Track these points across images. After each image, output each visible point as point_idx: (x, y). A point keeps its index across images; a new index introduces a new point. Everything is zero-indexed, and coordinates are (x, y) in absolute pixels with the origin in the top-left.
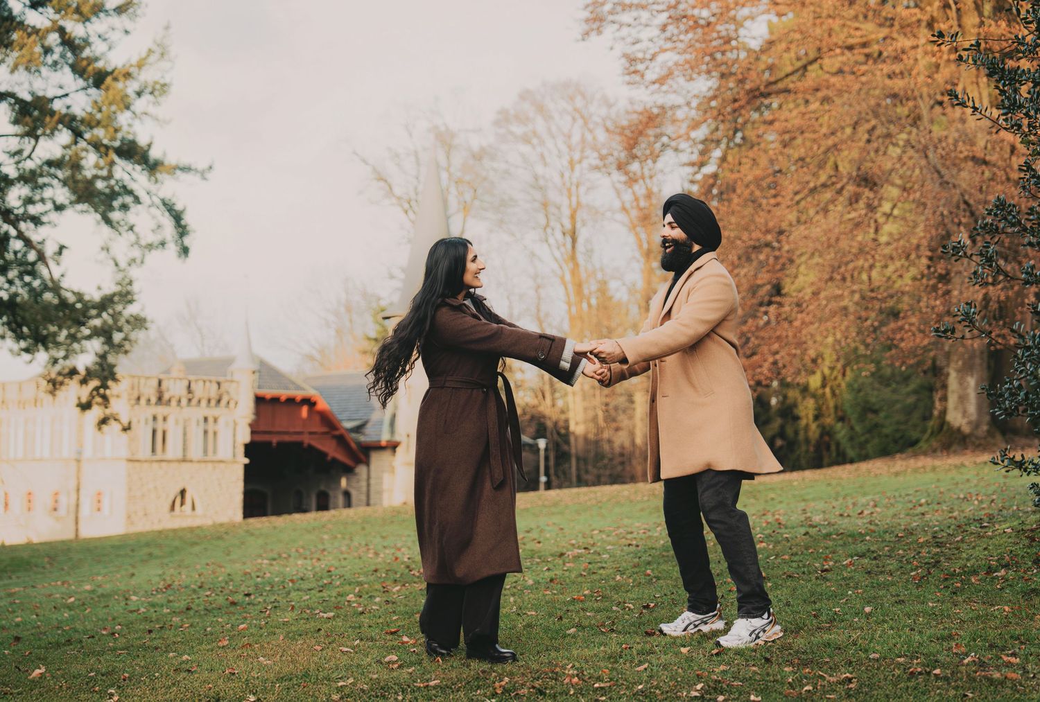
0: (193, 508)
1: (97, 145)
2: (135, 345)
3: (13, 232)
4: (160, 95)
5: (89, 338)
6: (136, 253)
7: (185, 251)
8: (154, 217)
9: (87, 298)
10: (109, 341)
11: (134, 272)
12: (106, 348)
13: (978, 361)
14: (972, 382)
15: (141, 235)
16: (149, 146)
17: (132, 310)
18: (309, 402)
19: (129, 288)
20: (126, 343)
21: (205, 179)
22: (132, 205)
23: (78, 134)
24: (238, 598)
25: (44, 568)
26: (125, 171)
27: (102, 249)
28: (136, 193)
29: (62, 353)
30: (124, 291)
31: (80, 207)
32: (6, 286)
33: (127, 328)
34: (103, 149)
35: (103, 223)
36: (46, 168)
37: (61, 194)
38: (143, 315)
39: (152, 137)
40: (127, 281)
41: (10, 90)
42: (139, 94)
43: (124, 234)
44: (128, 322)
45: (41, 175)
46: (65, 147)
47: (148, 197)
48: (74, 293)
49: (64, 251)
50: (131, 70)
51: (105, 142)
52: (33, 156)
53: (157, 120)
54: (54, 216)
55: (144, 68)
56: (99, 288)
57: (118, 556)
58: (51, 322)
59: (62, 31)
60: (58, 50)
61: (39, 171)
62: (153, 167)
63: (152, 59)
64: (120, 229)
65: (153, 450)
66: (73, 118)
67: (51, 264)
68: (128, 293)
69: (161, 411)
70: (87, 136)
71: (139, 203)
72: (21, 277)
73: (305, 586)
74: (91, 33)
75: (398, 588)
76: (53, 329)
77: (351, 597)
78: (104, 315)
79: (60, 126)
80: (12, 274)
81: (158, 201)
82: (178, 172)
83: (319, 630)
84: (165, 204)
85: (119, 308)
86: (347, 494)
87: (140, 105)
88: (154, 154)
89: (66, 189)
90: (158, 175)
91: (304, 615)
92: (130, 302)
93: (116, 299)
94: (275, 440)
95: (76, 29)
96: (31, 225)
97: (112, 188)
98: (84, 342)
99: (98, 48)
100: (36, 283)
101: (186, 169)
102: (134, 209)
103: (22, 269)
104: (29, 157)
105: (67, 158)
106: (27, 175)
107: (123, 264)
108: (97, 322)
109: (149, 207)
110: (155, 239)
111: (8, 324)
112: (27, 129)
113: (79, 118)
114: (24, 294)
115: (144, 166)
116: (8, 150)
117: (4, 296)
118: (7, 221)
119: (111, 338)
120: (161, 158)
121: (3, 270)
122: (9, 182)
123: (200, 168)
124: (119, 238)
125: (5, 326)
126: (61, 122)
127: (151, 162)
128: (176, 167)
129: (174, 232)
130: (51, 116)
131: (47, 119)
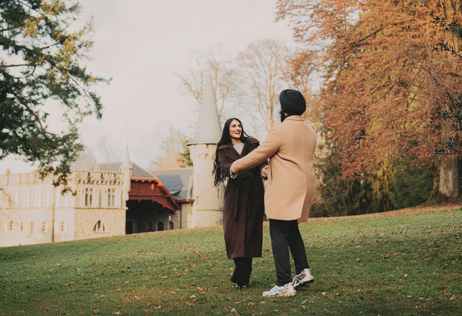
0: (104, 229)
1: (61, 69)
2: (78, 158)
3: (25, 108)
4: (89, 47)
5: (58, 154)
6: (79, 117)
7: (100, 116)
8: (86, 101)
9: (57, 136)
10: (67, 155)
11: (78, 125)
12: (66, 158)
13: (453, 164)
14: (450, 173)
15: (81, 108)
16: (84, 69)
17: (77, 142)
18: (154, 182)
19: (76, 132)
20: (75, 156)
21: (109, 84)
22: (77, 95)
23: (53, 64)
24: (125, 269)
25: (39, 256)
26: (73, 81)
27: (64, 115)
28: (79, 90)
29: (46, 161)
30: (73, 133)
31: (54, 96)
32: (22, 131)
33: (74, 150)
34: (64, 71)
35: (64, 104)
36: (39, 79)
37: (46, 91)
38: (82, 144)
39: (86, 66)
40: (75, 129)
41: (23, 45)
42: (80, 46)
43: (73, 108)
44: (75, 147)
45: (37, 83)
46: (47, 70)
47: (84, 92)
48: (51, 134)
49: (47, 116)
50: (77, 36)
51: (65, 68)
52: (34, 74)
53: (88, 58)
54: (42, 101)
55: (82, 35)
56: (62, 132)
57: (71, 251)
58: (41, 147)
59: (46, 19)
60: (44, 27)
61: (36, 81)
62: (86, 79)
63: (86, 31)
64: (72, 106)
65: (86, 204)
66: (51, 57)
67: (42, 122)
68: (75, 134)
69: (89, 186)
70: (57, 65)
71: (80, 94)
72: (28, 127)
73: (154, 264)
74: (59, 20)
75: (195, 265)
76: (42, 150)
77: (174, 269)
78: (65, 144)
79: (45, 61)
80: (24, 126)
81: (88, 94)
82: (97, 81)
83: (161, 284)
84: (91, 95)
85: (71, 141)
86: (171, 223)
87: (80, 51)
88: (87, 73)
89: (48, 89)
90: (88, 82)
91: (154, 277)
92: (76, 138)
93: (70, 137)
94: (140, 199)
95: (52, 18)
96: (33, 105)
97: (68, 88)
98: (56, 156)
99: (62, 26)
100: (35, 130)
101: (101, 80)
102: (78, 97)
103: (29, 124)
104: (32, 74)
105: (48, 75)
106: (31, 82)
107: (73, 122)
108: (62, 147)
109: (84, 96)
110: (87, 110)
111: (22, 148)
112: (31, 62)
113: (53, 57)
114: (29, 135)
115: (82, 78)
116: (22, 71)
117: (21, 136)
118: (22, 102)
119: (68, 154)
120: (90, 75)
121: (21, 124)
122: (23, 86)
123: (107, 79)
124: (71, 110)
125: (22, 149)
126: (46, 59)
127: (85, 76)
128: (96, 79)
129: (95, 108)
130: (42, 56)
131: (40, 58)
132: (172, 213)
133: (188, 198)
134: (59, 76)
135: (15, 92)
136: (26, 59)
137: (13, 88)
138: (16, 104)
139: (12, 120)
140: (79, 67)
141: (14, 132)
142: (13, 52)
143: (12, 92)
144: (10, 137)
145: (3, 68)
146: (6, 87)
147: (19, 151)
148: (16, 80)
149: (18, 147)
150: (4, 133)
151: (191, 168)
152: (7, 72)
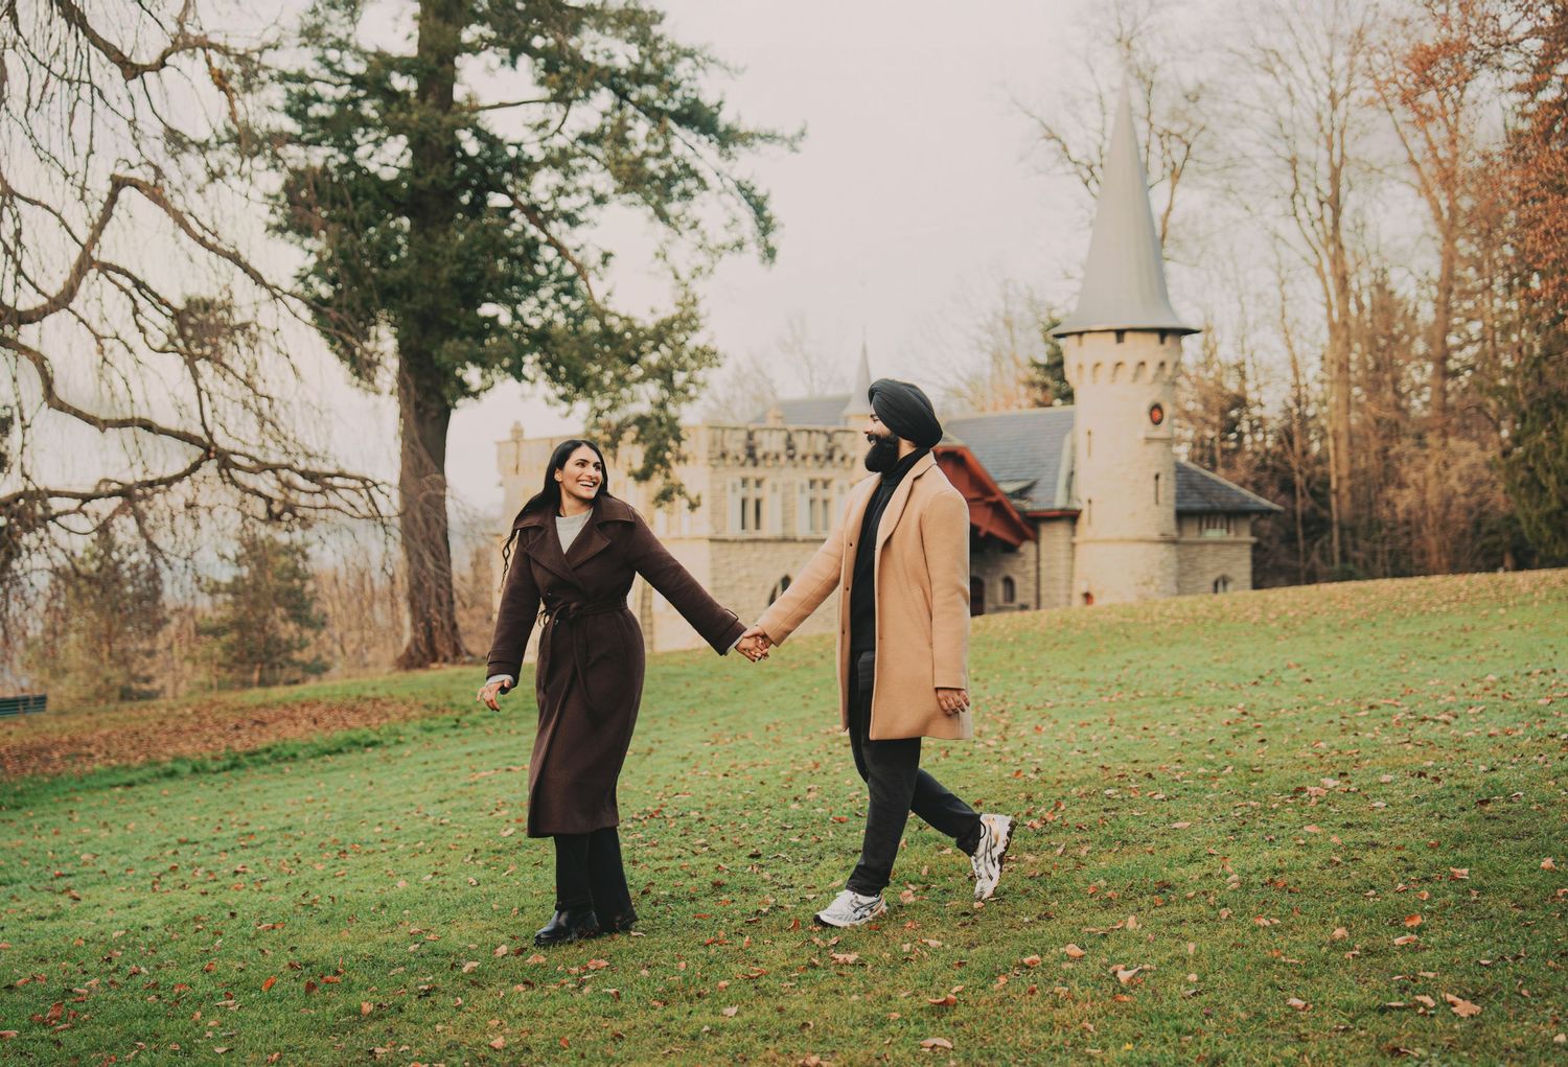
1: (647, 109)
2: (702, 388)
3: (543, 237)
5: (642, 380)
6: (701, 259)
7: (770, 253)
8: (727, 208)
9: (638, 325)
10: (669, 384)
11: (699, 287)
12: (666, 394)
15: (708, 234)
16: (719, 106)
17: (696, 340)
18: (954, 457)
19: (693, 309)
20: (691, 386)
21: (795, 150)
22: (695, 192)
23: (622, 95)
26: (686, 143)
27: (657, 255)
28: (701, 175)
29: (607, 403)
30: (685, 315)
31: (627, 198)
32: (539, 310)
33: (691, 365)
34: (655, 114)
35: (657, 219)
36: (581, 145)
37: (604, 182)
38: (712, 347)
39: (723, 94)
40: (690, 299)
43: (686, 234)
44: (693, 356)
45: (574, 156)
46: (604, 115)
47: (717, 180)
48: (622, 319)
49: (611, 260)
51: (658, 104)
52: (564, 128)
53: (728, 68)
54: (593, 212)
56: (652, 311)
58: (591, 358)
61: (570, 149)
62: (727, 138)
64: (680, 226)
65: (743, 527)
66: (616, 74)
67: (593, 280)
68: (692, 316)
69: (751, 472)
70: (634, 97)
71: (706, 188)
72: (556, 298)
76: (595, 369)
78: (662, 347)
79: (597, 84)
80: (545, 293)
81: (731, 185)
82: (758, 142)
84: (741, 188)
85: (681, 337)
86: (1009, 583)
88: (725, 118)
89: (608, 172)
90: (731, 148)
92: (694, 329)
93: (676, 326)
96: (565, 226)
97: (668, 169)
98: (635, 387)
100: (575, 305)
101: (769, 137)
102: (700, 197)
103: (558, 286)
104: (558, 131)
105: (608, 130)
106: (556, 155)
107: (685, 276)
108: (653, 359)
109: (719, 193)
110: (728, 238)
111: (541, 362)
112: (555, 91)
113: (623, 72)
114: (560, 320)
115: (712, 136)
116: (529, 122)
117: (536, 323)
118: (533, 220)
119: (671, 380)
120: (735, 125)
121: (532, 288)
122: (533, 167)
123: (788, 135)
124: (679, 240)
125: (538, 366)
126: (599, 79)
127: (721, 129)
128: (752, 136)
129: (755, 228)
130: (585, 71)
131: (580, 76)
132: (1011, 549)
133: (1060, 502)
134: (641, 128)
135: (511, 189)
136: (541, 82)
137: (508, 177)
138: (516, 227)
139: (503, 276)
140: (702, 99)
141: (516, 316)
142: (503, 62)
143: (502, 189)
144: (502, 331)
145: (473, 116)
146: (484, 173)
147: (526, 371)
148: (512, 152)
149: (526, 359)
150: (486, 319)
151: (1068, 408)
152: (484, 127)
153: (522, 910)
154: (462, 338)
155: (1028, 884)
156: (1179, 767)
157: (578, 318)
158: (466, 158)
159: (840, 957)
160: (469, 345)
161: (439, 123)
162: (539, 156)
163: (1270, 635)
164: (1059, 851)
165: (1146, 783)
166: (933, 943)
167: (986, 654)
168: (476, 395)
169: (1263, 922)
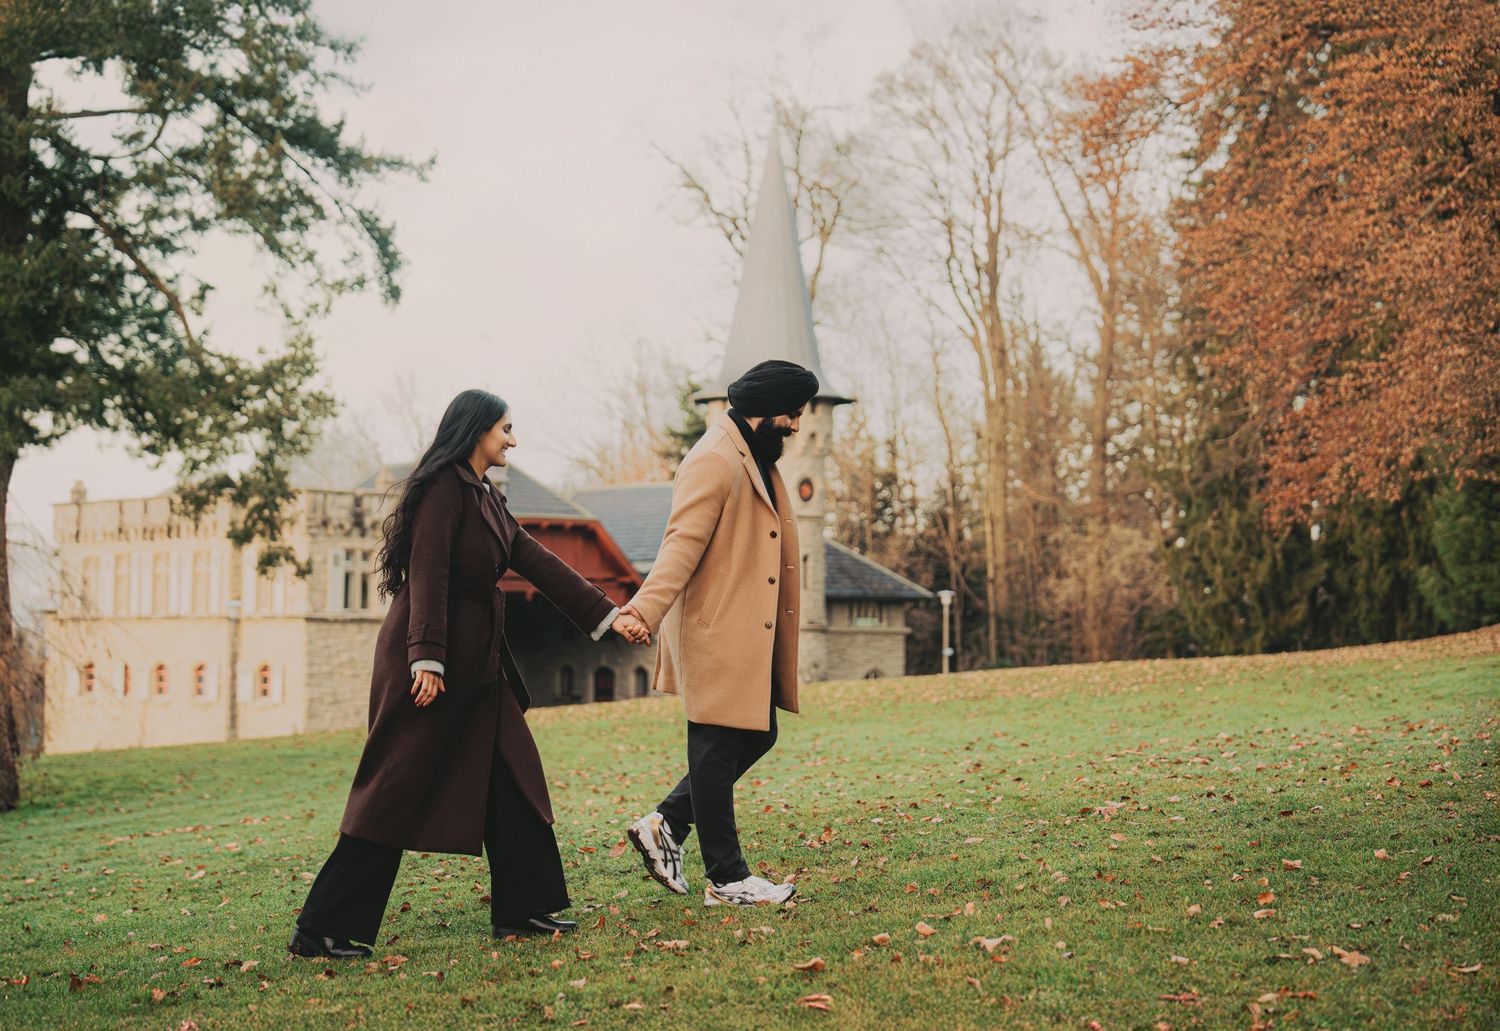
1: (256, 126)
2: (317, 440)
3: (130, 264)
5: (246, 428)
6: (318, 296)
7: (394, 293)
8: (346, 240)
9: (243, 366)
10: (277, 433)
11: (315, 327)
12: (272, 445)
15: (326, 267)
16: (339, 126)
17: (311, 385)
18: (586, 533)
19: (307, 351)
20: (304, 437)
21: (423, 179)
22: (311, 220)
23: (227, 109)
25: (172, 793)
26: (299, 166)
27: (266, 289)
28: (318, 202)
29: (205, 454)
30: (300, 354)
31: (231, 224)
32: (121, 348)
33: (303, 413)
34: (266, 133)
35: (266, 248)
36: (178, 162)
37: (204, 204)
38: (329, 393)
39: (343, 114)
40: (305, 339)
43: (299, 265)
44: (305, 404)
45: (172, 174)
46: (208, 130)
47: (336, 208)
48: (223, 359)
49: (209, 294)
51: (270, 120)
52: (160, 142)
53: (351, 84)
54: (191, 238)
56: (261, 351)
57: (289, 774)
58: (188, 404)
61: (167, 167)
62: (347, 163)
64: (294, 259)
65: (346, 605)
66: (220, 84)
67: (189, 314)
68: (306, 359)
69: (357, 544)
70: (242, 112)
71: (323, 217)
72: (142, 334)
76: (191, 415)
78: (270, 393)
79: (200, 96)
80: (129, 330)
81: (352, 215)
82: (384, 169)
84: (363, 219)
85: (292, 382)
86: (642, 673)
87: (322, 62)
88: (347, 140)
89: (210, 195)
90: (353, 173)
92: (309, 373)
93: (287, 368)
96: (158, 253)
97: (280, 193)
98: (238, 436)
100: (166, 345)
101: (396, 164)
102: (316, 226)
103: (144, 322)
104: (153, 145)
105: (211, 146)
106: (149, 172)
107: (298, 315)
108: (259, 405)
109: (339, 223)
110: (349, 275)
111: (124, 407)
112: (150, 100)
113: (229, 83)
114: (146, 358)
115: (330, 160)
116: (120, 133)
117: (118, 363)
118: (120, 246)
119: (280, 429)
120: (358, 149)
121: (116, 324)
122: (123, 185)
123: (416, 162)
124: (292, 272)
125: (119, 411)
126: (202, 90)
127: (342, 152)
128: (380, 161)
129: (378, 265)
130: (186, 79)
131: (180, 85)
134: (248, 148)
135: (95, 209)
136: (133, 90)
137: (89, 195)
138: (98, 252)
139: (83, 308)
140: (319, 118)
141: (94, 352)
143: (85, 209)
144: (80, 369)
145: (54, 123)
146: (63, 189)
147: (111, 416)
148: (97, 167)
149: (108, 402)
150: (59, 355)
152: (66, 136)
153: (267, 928)
154: (33, 375)
155: (836, 888)
156: (940, 800)
157: (165, 361)
158: (40, 170)
159: (670, 944)
160: (42, 383)
161: (12, 129)
162: (128, 171)
163: (958, 713)
164: (854, 862)
165: (912, 812)
166: (765, 929)
167: (650, 733)
168: (46, 441)
169: (1108, 904)
